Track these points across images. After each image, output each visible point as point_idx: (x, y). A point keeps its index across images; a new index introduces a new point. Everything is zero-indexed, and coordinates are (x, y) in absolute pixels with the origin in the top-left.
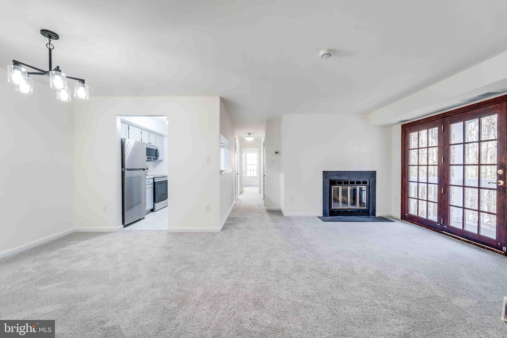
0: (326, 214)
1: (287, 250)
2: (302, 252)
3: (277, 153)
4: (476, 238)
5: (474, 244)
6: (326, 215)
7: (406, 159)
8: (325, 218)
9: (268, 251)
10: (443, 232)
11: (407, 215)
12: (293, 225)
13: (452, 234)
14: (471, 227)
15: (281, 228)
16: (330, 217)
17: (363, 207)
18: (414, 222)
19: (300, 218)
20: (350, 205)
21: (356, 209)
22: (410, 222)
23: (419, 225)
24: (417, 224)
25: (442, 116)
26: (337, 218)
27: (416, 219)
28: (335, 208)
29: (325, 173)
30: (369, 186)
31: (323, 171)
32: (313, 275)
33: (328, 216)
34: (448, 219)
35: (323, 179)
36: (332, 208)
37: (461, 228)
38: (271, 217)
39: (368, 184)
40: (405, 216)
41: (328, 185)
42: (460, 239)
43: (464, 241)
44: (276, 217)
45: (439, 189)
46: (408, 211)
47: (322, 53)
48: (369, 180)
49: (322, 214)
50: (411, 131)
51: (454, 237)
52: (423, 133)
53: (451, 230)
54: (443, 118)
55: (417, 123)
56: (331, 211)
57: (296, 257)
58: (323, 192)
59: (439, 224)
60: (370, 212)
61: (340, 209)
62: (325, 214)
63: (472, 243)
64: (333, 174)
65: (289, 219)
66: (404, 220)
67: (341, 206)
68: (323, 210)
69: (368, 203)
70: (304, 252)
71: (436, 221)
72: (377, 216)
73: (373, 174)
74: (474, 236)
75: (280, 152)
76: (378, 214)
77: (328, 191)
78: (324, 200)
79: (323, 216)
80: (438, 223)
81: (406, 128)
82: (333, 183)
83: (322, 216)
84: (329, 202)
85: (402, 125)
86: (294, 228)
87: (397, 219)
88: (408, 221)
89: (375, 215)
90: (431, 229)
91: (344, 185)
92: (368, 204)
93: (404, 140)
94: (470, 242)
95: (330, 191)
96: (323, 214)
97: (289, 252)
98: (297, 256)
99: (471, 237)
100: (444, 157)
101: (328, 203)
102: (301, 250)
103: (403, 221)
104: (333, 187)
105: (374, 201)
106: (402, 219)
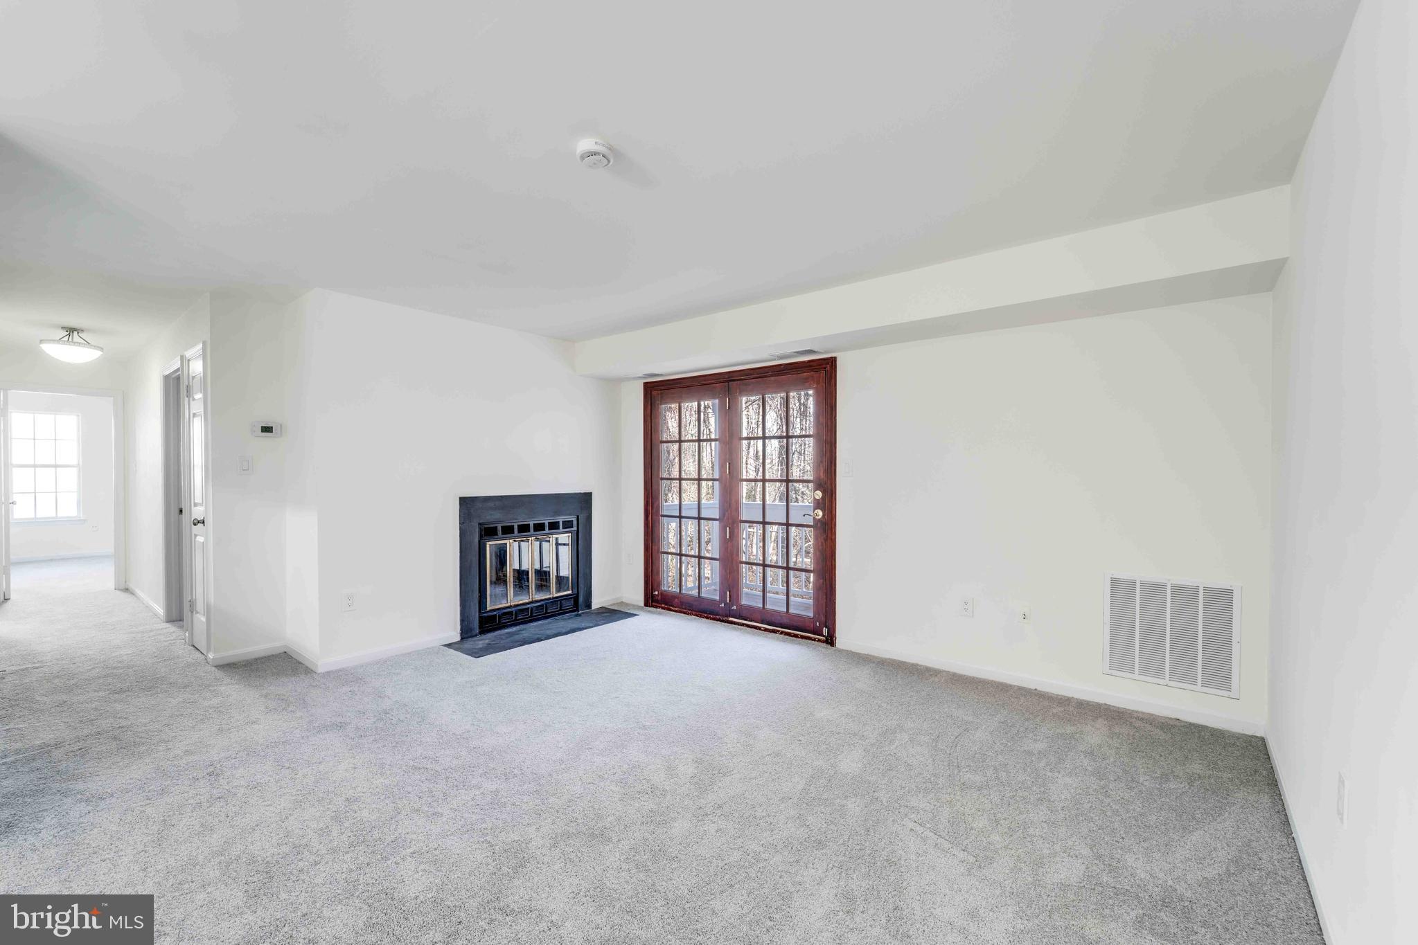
0: (471, 630)
1: (425, 808)
2: (482, 790)
3: (267, 429)
4: (785, 621)
5: (782, 633)
6: (469, 635)
7: (655, 463)
8: (469, 644)
9: (351, 845)
10: (731, 619)
11: (656, 593)
12: (380, 697)
13: (746, 620)
14: (776, 603)
15: (341, 726)
16: (484, 636)
17: (565, 591)
18: (673, 606)
19: (389, 665)
20: (534, 592)
21: (550, 599)
22: (663, 608)
23: (685, 613)
24: (681, 612)
25: (727, 377)
26: (503, 635)
27: (676, 600)
28: (497, 607)
29: (467, 504)
30: (578, 531)
31: (460, 498)
32: (572, 856)
33: (476, 635)
34: (738, 590)
35: (461, 523)
36: (488, 609)
37: (760, 605)
38: (264, 692)
39: (575, 528)
40: (653, 596)
41: (476, 540)
42: (759, 628)
43: (766, 630)
44: (287, 686)
45: (723, 530)
46: (659, 584)
47: (586, 144)
48: (578, 517)
49: (459, 631)
50: (663, 401)
51: (748, 626)
52: (690, 406)
53: (744, 613)
54: (728, 381)
55: (677, 383)
56: (485, 617)
57: (474, 817)
58: (461, 564)
59: (723, 605)
60: (581, 599)
61: (510, 607)
62: (466, 633)
63: (779, 631)
64: (491, 504)
65: (344, 677)
66: (653, 606)
67: (512, 596)
68: (462, 621)
69: (575, 577)
70: (489, 786)
71: (717, 598)
72: (594, 606)
73: (585, 500)
74: (781, 616)
75: (281, 426)
76: (596, 603)
77: (475, 559)
78: (463, 587)
79: (462, 639)
80: (720, 602)
81: (654, 393)
82: (489, 532)
83: (458, 638)
84: (480, 592)
85: (645, 384)
86: (392, 710)
87: (639, 608)
88: (659, 607)
89: (589, 606)
90: (707, 618)
91: (518, 537)
92: (575, 581)
93: (649, 418)
94: (775, 630)
95: (482, 559)
96: (461, 634)
97: (439, 810)
98: (476, 811)
99: (778, 619)
100: (729, 464)
101: (476, 594)
102: (474, 782)
103: (652, 609)
104: (488, 544)
105: (588, 571)
106: (646, 604)
